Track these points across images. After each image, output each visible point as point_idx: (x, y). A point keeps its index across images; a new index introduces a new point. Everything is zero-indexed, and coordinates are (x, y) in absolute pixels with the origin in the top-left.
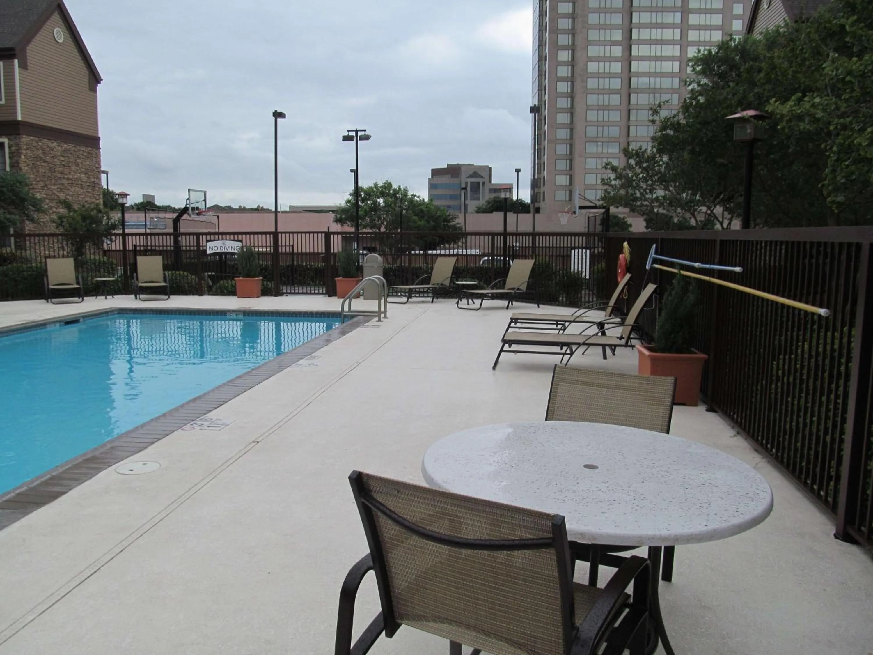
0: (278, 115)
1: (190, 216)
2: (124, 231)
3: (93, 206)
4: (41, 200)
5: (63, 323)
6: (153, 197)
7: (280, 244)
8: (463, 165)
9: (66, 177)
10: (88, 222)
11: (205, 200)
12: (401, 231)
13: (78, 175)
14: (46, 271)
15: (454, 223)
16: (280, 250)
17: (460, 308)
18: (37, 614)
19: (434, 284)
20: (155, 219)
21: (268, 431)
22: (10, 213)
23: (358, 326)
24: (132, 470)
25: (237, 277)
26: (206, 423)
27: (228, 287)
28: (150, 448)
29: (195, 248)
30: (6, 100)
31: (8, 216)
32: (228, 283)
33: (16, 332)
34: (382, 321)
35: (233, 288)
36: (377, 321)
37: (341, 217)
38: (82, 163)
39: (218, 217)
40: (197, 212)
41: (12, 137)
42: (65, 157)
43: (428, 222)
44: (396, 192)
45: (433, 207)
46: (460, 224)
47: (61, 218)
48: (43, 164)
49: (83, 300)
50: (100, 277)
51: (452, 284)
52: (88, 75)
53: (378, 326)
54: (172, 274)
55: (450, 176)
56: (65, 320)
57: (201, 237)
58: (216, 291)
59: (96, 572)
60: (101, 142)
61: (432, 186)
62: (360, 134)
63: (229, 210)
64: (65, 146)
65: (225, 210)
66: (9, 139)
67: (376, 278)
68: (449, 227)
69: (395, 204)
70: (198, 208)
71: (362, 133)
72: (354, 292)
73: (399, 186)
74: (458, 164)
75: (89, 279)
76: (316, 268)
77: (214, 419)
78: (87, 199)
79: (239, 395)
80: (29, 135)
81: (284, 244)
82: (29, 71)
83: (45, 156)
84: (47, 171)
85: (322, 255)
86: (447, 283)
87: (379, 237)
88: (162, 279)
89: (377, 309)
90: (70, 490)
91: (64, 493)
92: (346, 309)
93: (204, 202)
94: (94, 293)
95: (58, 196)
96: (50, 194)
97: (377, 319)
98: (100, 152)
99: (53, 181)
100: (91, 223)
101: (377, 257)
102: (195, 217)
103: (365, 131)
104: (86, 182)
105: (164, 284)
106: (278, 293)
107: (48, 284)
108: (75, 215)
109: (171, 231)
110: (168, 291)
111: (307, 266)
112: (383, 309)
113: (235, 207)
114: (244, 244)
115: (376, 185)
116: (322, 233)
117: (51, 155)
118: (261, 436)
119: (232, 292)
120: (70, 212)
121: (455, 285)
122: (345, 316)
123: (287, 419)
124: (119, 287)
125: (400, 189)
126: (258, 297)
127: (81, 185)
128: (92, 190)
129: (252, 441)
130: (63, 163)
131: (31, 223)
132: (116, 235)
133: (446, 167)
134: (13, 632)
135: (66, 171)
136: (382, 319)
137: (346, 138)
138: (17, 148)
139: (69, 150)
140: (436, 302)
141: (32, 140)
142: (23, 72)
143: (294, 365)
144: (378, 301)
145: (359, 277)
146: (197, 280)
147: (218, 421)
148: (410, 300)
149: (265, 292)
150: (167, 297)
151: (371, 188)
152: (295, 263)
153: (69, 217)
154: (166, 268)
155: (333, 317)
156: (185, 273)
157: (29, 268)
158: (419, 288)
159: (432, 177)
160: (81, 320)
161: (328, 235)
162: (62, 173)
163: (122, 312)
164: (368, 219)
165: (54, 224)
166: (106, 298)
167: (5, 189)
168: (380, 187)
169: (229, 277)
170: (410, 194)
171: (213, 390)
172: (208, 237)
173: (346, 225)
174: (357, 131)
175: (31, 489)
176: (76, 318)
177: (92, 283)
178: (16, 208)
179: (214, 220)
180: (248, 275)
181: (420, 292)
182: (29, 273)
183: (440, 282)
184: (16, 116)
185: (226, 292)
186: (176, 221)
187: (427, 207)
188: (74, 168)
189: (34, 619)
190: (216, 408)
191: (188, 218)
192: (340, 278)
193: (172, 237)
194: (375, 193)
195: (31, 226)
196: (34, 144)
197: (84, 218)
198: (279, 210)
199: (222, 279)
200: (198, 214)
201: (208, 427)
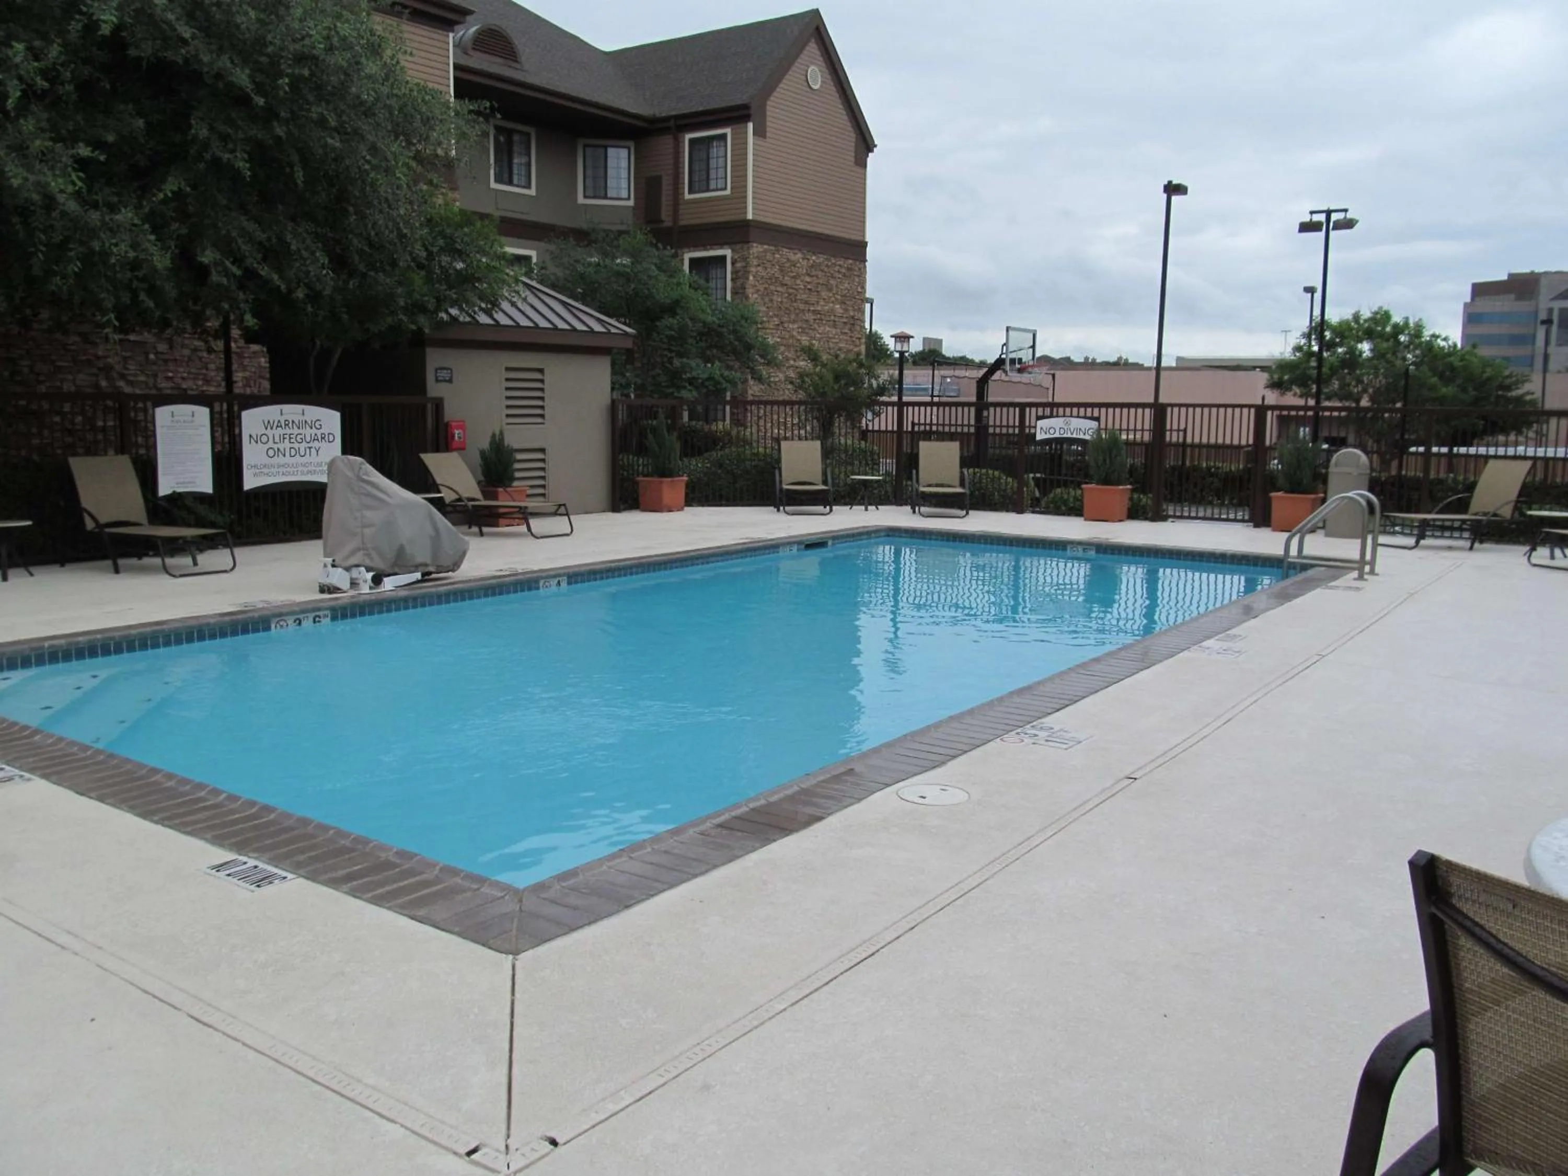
0: (1173, 189)
1: (1007, 375)
2: (900, 398)
3: (851, 356)
4: (775, 346)
5: (803, 546)
6: (940, 342)
7: (1168, 427)
8: (1546, 273)
9: (812, 309)
10: (843, 382)
11: (1033, 347)
12: (1404, 405)
13: (831, 305)
14: (779, 461)
15: (1519, 392)
16: (1168, 439)
17: (1535, 565)
18: (790, 1003)
19: (1476, 514)
20: (949, 380)
21: (1153, 761)
22: (730, 368)
23: (1318, 586)
24: (924, 798)
25: (1087, 483)
26: (1043, 734)
27: (1068, 499)
28: (950, 764)
29: (1017, 431)
30: (732, 188)
31: (726, 373)
32: (1069, 494)
33: (734, 556)
34: (1366, 580)
35: (1078, 503)
36: (1355, 579)
37: (1281, 378)
38: (837, 286)
39: (1054, 376)
40: (1018, 366)
41: (738, 246)
42: (812, 276)
43: (1464, 390)
44: (1398, 330)
45: (1475, 360)
46: (1533, 393)
47: (801, 376)
48: (779, 289)
49: (831, 510)
50: (859, 474)
51: (1517, 515)
52: (854, 140)
53: (1358, 589)
54: (975, 473)
55: (1512, 296)
56: (807, 540)
57: (1028, 410)
58: (1047, 507)
59: (873, 954)
60: (868, 249)
61: (1471, 318)
62: (1334, 217)
63: (1066, 364)
64: (814, 258)
65: (1062, 364)
66: (733, 251)
67: (1361, 496)
68: (1509, 400)
69: (1394, 353)
70: (1020, 360)
71: (1340, 216)
72: (1309, 521)
73: (1407, 319)
74: (1532, 273)
75: (842, 476)
76: (1226, 473)
77: (1057, 728)
78: (841, 345)
79: (1097, 691)
80: (762, 243)
81: (1175, 427)
82: (768, 140)
83: (784, 276)
84: (785, 300)
85: (1246, 449)
86: (1507, 512)
87: (1358, 419)
88: (957, 482)
89: (1356, 556)
90: (829, 814)
91: (820, 819)
92: (1294, 551)
93: (1031, 350)
94: (847, 500)
95: (798, 340)
96: (787, 337)
97: (1355, 574)
98: (865, 267)
99: (793, 317)
100: (847, 385)
101: (1359, 457)
102: (1015, 377)
103: (1346, 211)
104: (842, 317)
105: (959, 490)
106: (1158, 516)
107: (781, 482)
108: (824, 370)
109: (973, 399)
110: (967, 502)
111: (1209, 468)
112: (1368, 557)
113: (1077, 358)
114: (1103, 426)
115: (1356, 317)
116: (1249, 406)
117: (792, 274)
118: (1140, 769)
119: (1075, 510)
120: (816, 366)
121: (1522, 519)
122: (1292, 566)
123: (1186, 745)
124: (886, 492)
125: (1406, 324)
126: (1121, 521)
127: (834, 321)
128: (850, 330)
129: (1122, 775)
130: (809, 287)
131: (757, 382)
132: (887, 404)
133: (1505, 278)
134: (756, 1023)
135: (813, 299)
136: (1366, 577)
137: (1306, 227)
138: (744, 264)
139: (820, 264)
140: (1479, 550)
141: (765, 251)
142: (759, 142)
143: (1195, 647)
144: (1359, 541)
145: (1316, 493)
146: (1016, 485)
147: (1062, 733)
148: (1422, 542)
149: (1135, 513)
150: (964, 512)
151: (1347, 323)
152: (1188, 463)
153: (815, 373)
154: (965, 462)
155: (1264, 565)
156: (997, 473)
157: (754, 454)
158: (1443, 520)
159: (1473, 298)
160: (830, 543)
161: (1261, 411)
162: (806, 303)
163: (893, 533)
164: (1336, 384)
165: (790, 386)
166: (866, 509)
167: (725, 330)
168: (1366, 321)
169: (1072, 482)
170: (1427, 334)
171: (1051, 679)
172: (1040, 410)
173: (1290, 394)
174: (1328, 213)
175: (770, 805)
176: (822, 538)
177: (846, 484)
178: (737, 359)
179: (1047, 382)
180: (1106, 481)
181: (1443, 528)
182: (753, 463)
183: (1491, 509)
184: (746, 213)
185: (1063, 508)
186: (982, 383)
187: (1462, 360)
188: (824, 294)
189: (785, 1010)
190: (1058, 710)
191: (1004, 377)
192: (1280, 494)
193: (973, 409)
194: (1354, 332)
195: (755, 388)
196: (769, 257)
197: (837, 378)
198: (1163, 364)
199: (1059, 487)
200: (1020, 371)
201: (1047, 741)
